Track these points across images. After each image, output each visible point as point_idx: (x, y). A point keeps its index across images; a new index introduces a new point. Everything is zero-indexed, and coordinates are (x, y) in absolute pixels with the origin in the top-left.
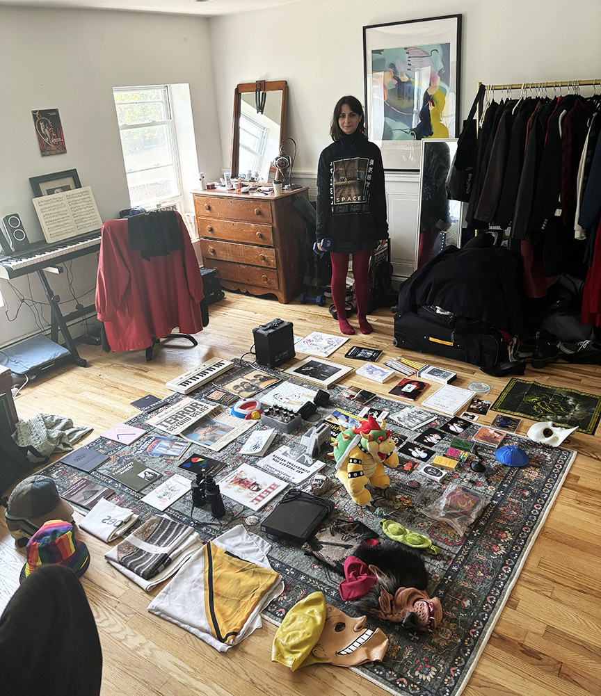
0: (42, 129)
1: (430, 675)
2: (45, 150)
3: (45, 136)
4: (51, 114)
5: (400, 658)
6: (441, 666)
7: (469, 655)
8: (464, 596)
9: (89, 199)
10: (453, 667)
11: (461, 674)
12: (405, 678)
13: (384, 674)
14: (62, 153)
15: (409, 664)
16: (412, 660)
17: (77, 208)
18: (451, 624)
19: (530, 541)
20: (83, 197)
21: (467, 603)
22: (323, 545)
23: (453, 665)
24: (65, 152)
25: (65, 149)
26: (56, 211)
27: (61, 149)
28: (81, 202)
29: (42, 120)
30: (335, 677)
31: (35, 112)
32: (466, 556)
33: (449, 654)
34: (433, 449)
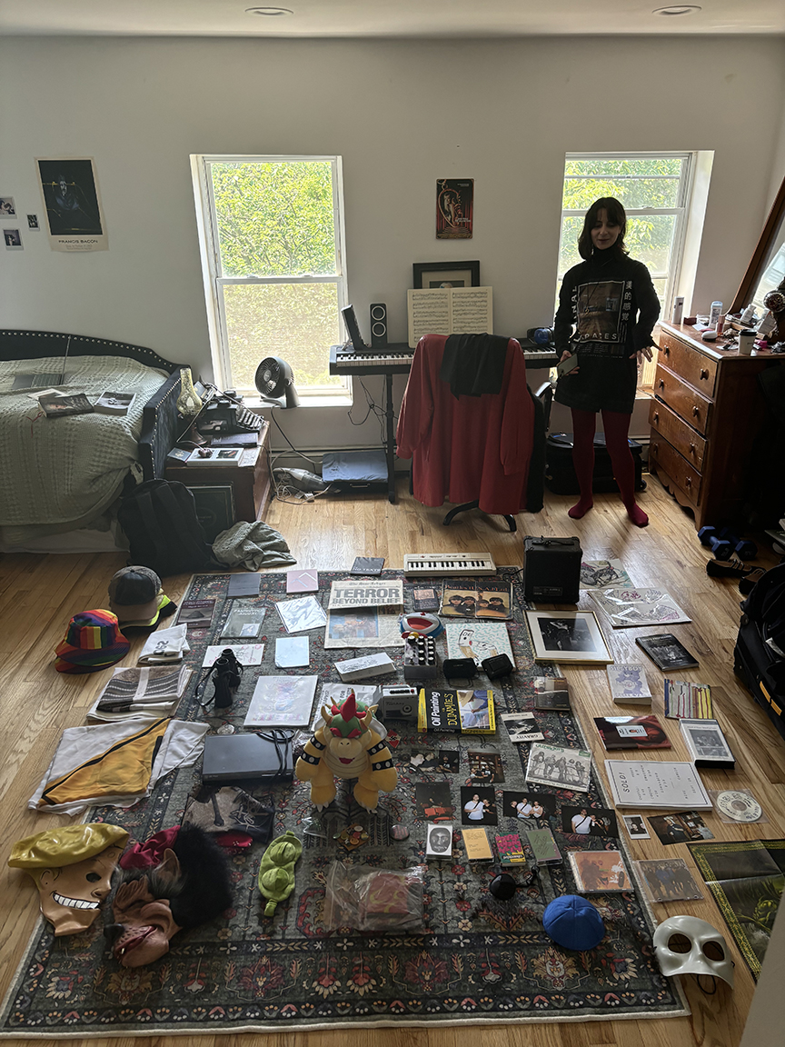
0: (446, 204)
1: (58, 994)
2: (443, 232)
3: (448, 213)
4: (462, 185)
5: (72, 953)
6: (76, 999)
7: (104, 1023)
8: (207, 978)
9: (485, 304)
10: (78, 1013)
11: (70, 1025)
12: (44, 970)
13: (43, 948)
14: (465, 238)
15: (66, 965)
16: (74, 966)
17: (461, 312)
18: (149, 983)
19: (375, 1020)
20: (475, 299)
21: (196, 987)
22: (211, 801)
23: (81, 1012)
24: (470, 237)
25: (471, 232)
26: (431, 310)
27: (466, 232)
28: (470, 305)
29: (447, 193)
30: (26, 907)
31: (442, 181)
32: (287, 951)
33: (97, 1000)
34: (501, 818)
